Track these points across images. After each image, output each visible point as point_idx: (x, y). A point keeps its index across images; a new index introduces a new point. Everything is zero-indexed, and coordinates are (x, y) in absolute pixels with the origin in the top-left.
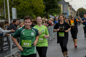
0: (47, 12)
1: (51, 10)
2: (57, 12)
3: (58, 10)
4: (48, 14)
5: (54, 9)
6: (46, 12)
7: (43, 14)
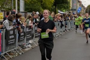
0: (56, 7)
1: (60, 5)
2: (66, 7)
3: (67, 5)
4: (57, 9)
5: (63, 5)
6: (54, 7)
7: (52, 9)
